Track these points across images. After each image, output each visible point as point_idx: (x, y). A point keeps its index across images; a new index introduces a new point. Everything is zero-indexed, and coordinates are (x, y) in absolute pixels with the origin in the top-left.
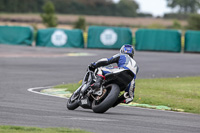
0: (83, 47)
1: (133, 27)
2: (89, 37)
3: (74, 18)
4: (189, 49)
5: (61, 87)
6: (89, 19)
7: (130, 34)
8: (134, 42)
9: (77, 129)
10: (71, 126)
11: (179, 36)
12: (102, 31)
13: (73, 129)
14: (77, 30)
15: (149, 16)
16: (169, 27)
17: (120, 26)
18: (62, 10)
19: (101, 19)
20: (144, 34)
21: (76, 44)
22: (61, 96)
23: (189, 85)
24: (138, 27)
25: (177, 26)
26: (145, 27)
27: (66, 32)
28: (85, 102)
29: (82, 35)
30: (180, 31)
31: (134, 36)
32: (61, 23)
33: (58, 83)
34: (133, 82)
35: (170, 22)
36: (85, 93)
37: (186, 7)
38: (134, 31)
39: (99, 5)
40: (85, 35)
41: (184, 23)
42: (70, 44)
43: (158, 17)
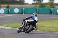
0: (9, 14)
1: (23, 7)
2: (11, 11)
3: (6, 5)
4: (40, 13)
5: (3, 25)
6: (10, 5)
7: (23, 9)
8: (24, 12)
9: (9, 37)
10: (7, 36)
11: (37, 9)
12: (14, 9)
13: (7, 37)
14: (7, 9)
15: (28, 4)
16: (34, 7)
17: (20, 7)
18: (2, 3)
19: (14, 5)
20: (27, 9)
21: (7, 13)
22: (4, 28)
23: (40, 23)
24: (25, 7)
25: (36, 6)
26: (27, 7)
27: (4, 9)
28: (22, 30)
29: (9, 10)
30: (37, 8)
31: (24, 10)
32: (2, 7)
33: (2, 24)
34: (36, 24)
35: (34, 6)
36: (22, 27)
37: (38, 1)
38: (24, 8)
39: (13, 1)
40: (10, 10)
41: (38, 6)
42: (5, 13)
43: (30, 4)
